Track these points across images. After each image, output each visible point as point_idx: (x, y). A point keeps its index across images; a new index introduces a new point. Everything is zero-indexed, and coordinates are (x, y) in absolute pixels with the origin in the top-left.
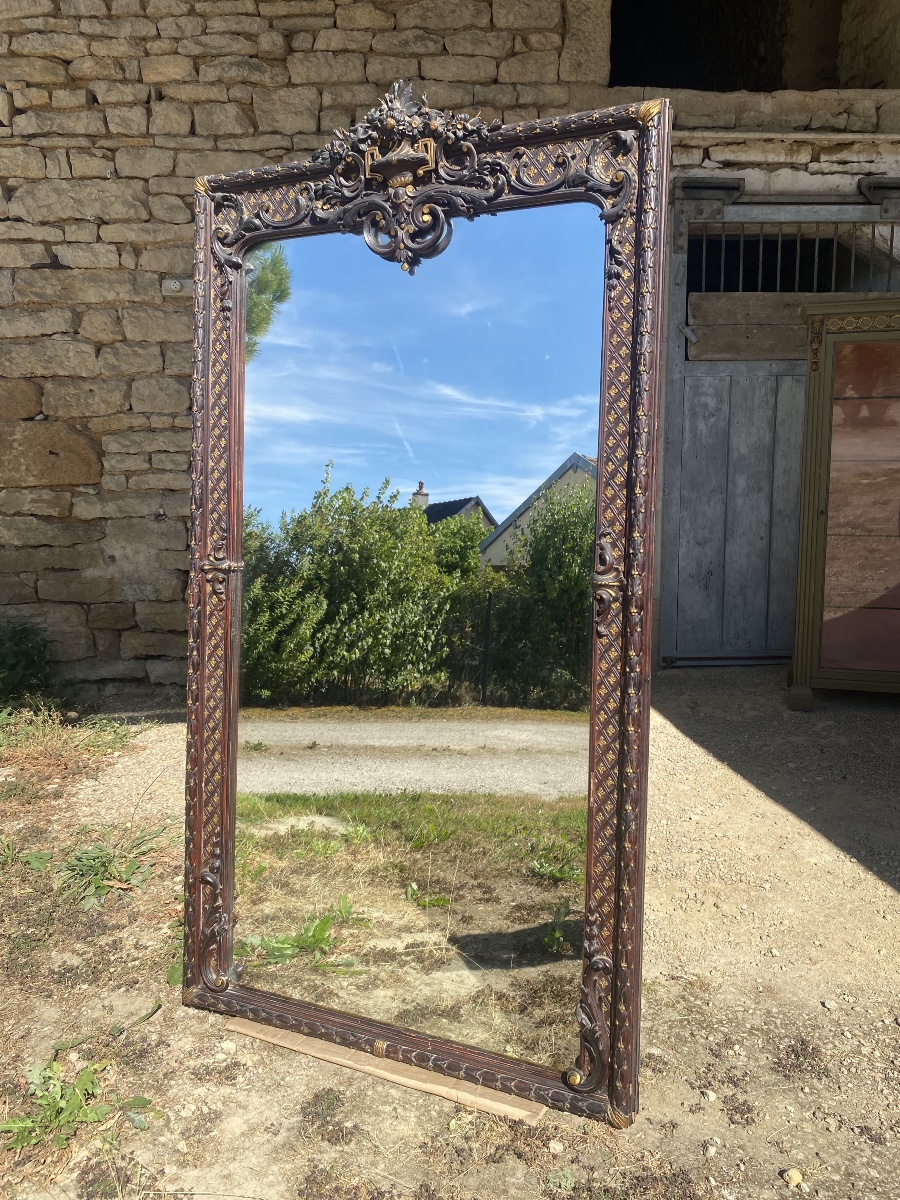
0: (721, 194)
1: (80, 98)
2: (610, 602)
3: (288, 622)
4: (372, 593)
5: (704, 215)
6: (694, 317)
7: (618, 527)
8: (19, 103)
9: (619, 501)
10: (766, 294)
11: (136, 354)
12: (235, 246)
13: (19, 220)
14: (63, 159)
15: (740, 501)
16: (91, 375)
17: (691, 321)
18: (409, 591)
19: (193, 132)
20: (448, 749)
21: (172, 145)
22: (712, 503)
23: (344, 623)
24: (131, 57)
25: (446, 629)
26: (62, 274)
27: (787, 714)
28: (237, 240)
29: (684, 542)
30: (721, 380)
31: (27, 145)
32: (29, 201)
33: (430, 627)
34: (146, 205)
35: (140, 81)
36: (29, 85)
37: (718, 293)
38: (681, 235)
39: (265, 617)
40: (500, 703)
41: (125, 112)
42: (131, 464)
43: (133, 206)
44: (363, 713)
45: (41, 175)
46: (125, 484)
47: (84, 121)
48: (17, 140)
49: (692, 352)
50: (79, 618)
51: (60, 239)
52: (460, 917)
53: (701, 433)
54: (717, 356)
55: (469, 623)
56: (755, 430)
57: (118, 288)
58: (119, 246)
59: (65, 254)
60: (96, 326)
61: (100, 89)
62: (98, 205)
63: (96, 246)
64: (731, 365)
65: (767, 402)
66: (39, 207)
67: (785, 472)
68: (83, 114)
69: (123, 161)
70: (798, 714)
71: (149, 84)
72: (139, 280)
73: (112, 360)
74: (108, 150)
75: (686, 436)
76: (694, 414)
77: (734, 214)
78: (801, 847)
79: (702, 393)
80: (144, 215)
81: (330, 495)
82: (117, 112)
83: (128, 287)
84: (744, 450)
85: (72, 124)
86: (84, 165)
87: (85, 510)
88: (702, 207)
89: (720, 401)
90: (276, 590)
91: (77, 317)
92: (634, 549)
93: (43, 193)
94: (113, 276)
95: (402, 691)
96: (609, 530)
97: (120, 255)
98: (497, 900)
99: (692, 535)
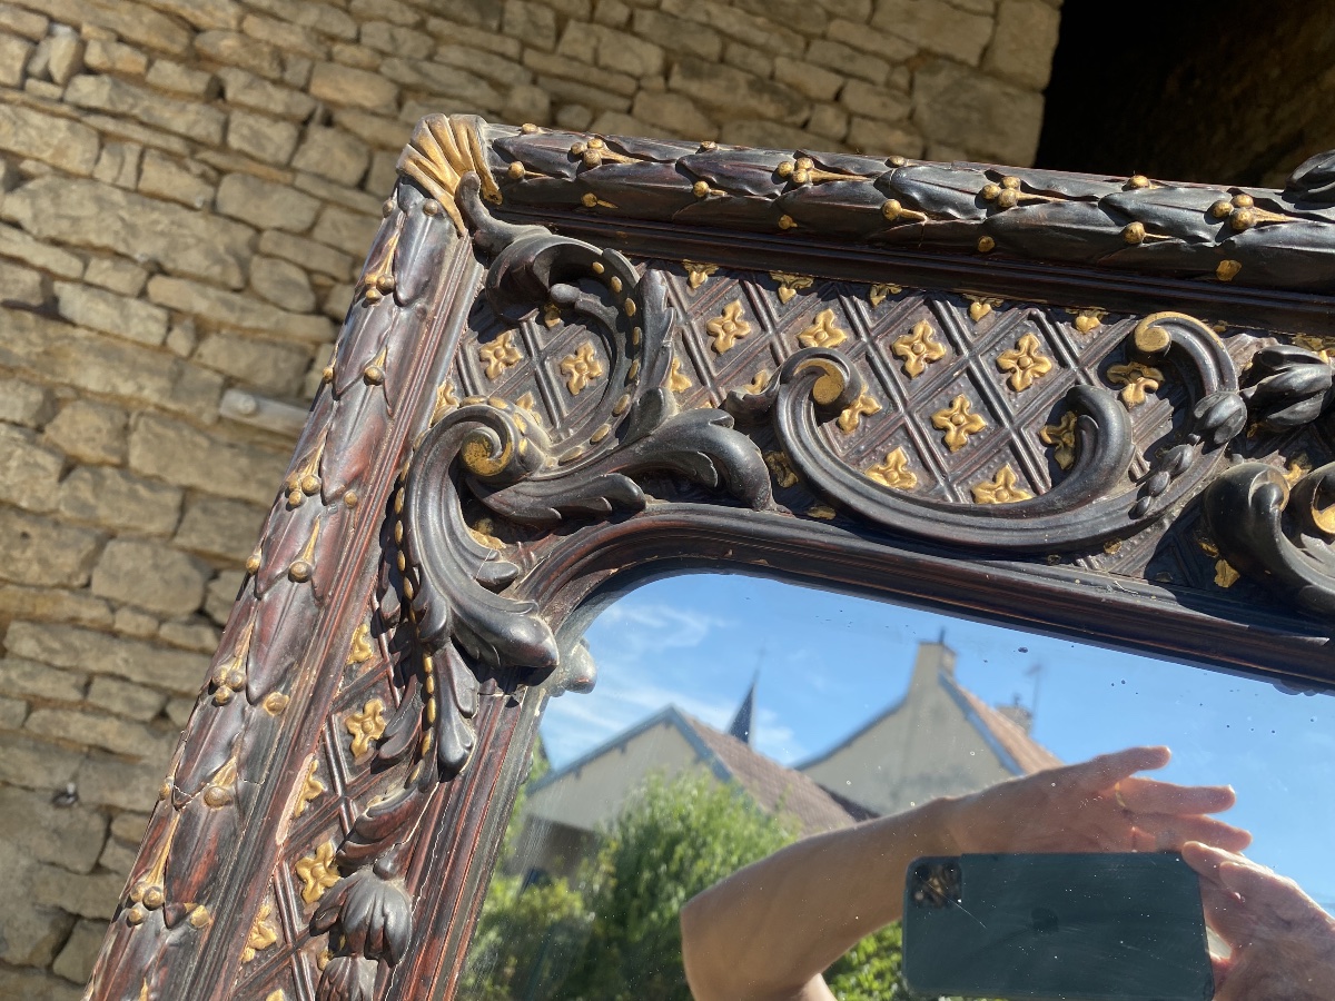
1: (199, 82)
8: (94, 57)
11: (133, 496)
13: (16, 225)
14: (131, 159)
16: (36, 507)
19: (362, 185)
21: (322, 192)
24: (303, 55)
26: (53, 329)
31: (78, 121)
32: (45, 203)
34: (244, 265)
35: (305, 90)
36: (121, 40)
41: (263, 125)
43: (219, 261)
45: (83, 169)
47: (191, 117)
48: (65, 109)
51: (74, 274)
57: (144, 379)
58: (173, 316)
59: (73, 301)
60: (80, 430)
61: (235, 83)
62: (161, 243)
63: (135, 305)
66: (59, 216)
68: (193, 107)
69: (232, 195)
71: (316, 99)
72: (188, 376)
73: (85, 493)
74: (215, 168)
80: (235, 280)
82: (251, 120)
83: (163, 383)
85: (167, 115)
86: (159, 176)
91: (52, 405)
93: (74, 197)
94: (144, 359)
97: (169, 329)
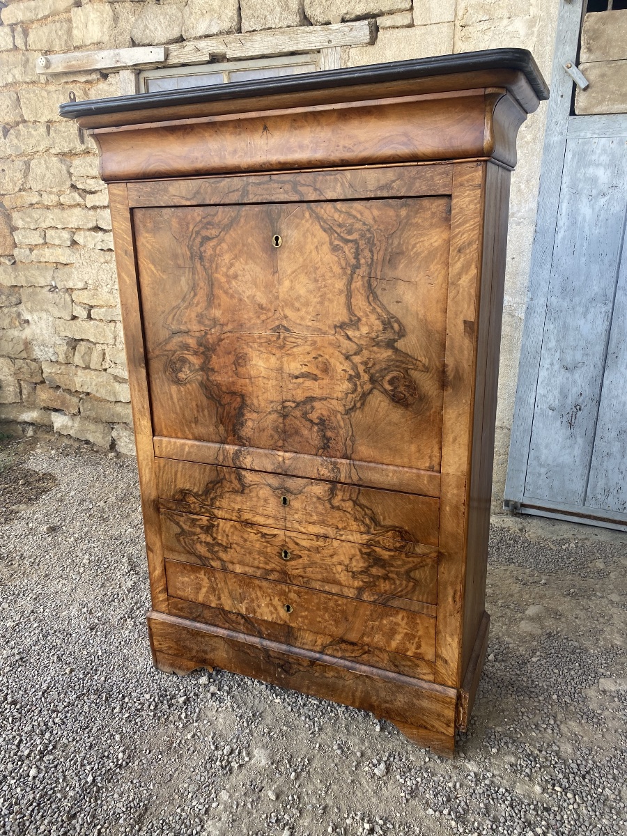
6: (589, 50)
17: (583, 57)
30: (621, 143)
42: (32, 238)
46: (30, 257)
49: (581, 102)
54: (618, 107)
87: (5, 278)
89: (618, 173)
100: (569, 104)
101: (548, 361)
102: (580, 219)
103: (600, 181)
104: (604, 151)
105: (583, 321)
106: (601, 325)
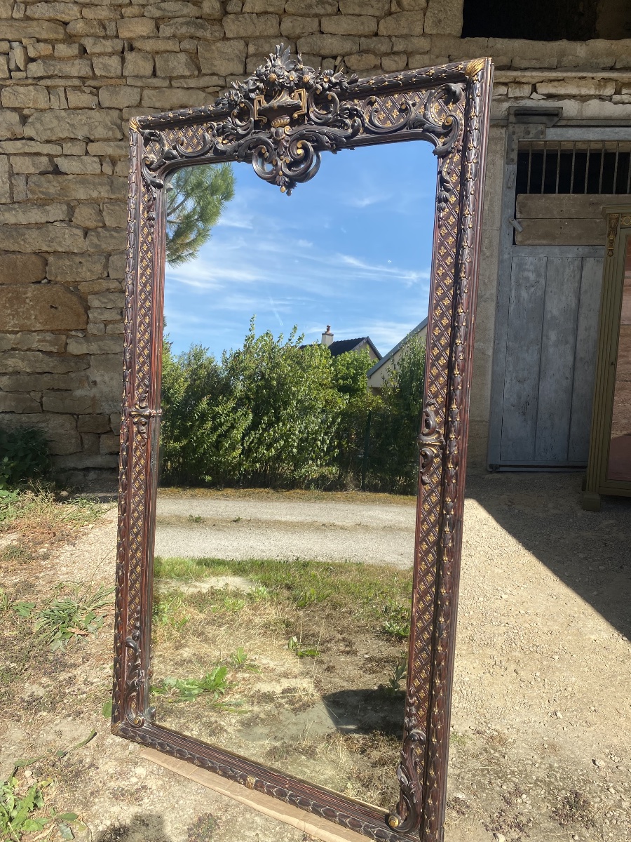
0: (544, 119)
1: (74, 50)
2: (432, 458)
3: (225, 428)
4: (285, 409)
5: (531, 135)
6: (521, 212)
7: (440, 399)
8: (32, 54)
9: (441, 379)
10: (576, 195)
11: (112, 236)
12: (158, 171)
13: (31, 139)
14: (62, 95)
15: (551, 350)
16: (81, 251)
17: (518, 215)
18: (311, 408)
19: (154, 74)
20: (333, 525)
21: (140, 84)
22: (530, 351)
23: (264, 430)
24: (110, 20)
25: (338, 435)
26: (60, 178)
27: (580, 513)
28: (160, 166)
29: (508, 379)
30: (540, 259)
31: (37, 85)
32: (38, 126)
33: (326, 434)
34: (120, 128)
35: (117, 37)
36: (38, 41)
37: (539, 195)
38: (513, 150)
39: (209, 424)
40: (374, 489)
41: (106, 60)
42: (108, 316)
43: (110, 129)
44: (276, 494)
45: (47, 107)
46: (103, 330)
47: (77, 67)
48: (30, 81)
49: (518, 238)
50: (71, 424)
51: (59, 153)
52: (325, 666)
53: (524, 299)
54: (537, 242)
55: (354, 432)
56: (564, 298)
57: (100, 188)
58: (101, 158)
59: (63, 164)
60: (85, 216)
61: (88, 43)
62: (86, 128)
63: (85, 158)
64: (548, 249)
65: (574, 277)
66: (45, 130)
67: (586, 330)
68: (76, 62)
69: (105, 96)
70: (589, 513)
71: (123, 39)
72: (115, 183)
73: (95, 241)
74: (94, 88)
75: (512, 301)
76: (518, 285)
77: (553, 134)
78: (585, 625)
79: (525, 270)
80: (119, 136)
81: (256, 337)
82: (101, 60)
83: (108, 188)
84: (555, 312)
85: (68, 69)
86: (76, 99)
87: (75, 348)
88: (529, 129)
89: (539, 275)
90: (218, 406)
91: (71, 210)
92: (452, 418)
93: (48, 119)
94: (97, 181)
95: (304, 479)
96: (434, 401)
97: (102, 165)
98: (355, 653)
99: (514, 375)
100: (512, 239)
101: (510, 378)
102: (522, 299)
103: (531, 279)
104: (532, 263)
105: (526, 354)
106: (536, 356)
